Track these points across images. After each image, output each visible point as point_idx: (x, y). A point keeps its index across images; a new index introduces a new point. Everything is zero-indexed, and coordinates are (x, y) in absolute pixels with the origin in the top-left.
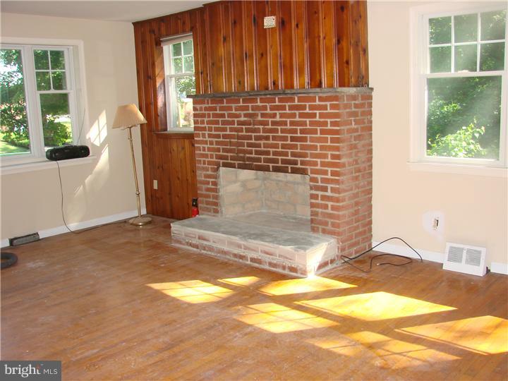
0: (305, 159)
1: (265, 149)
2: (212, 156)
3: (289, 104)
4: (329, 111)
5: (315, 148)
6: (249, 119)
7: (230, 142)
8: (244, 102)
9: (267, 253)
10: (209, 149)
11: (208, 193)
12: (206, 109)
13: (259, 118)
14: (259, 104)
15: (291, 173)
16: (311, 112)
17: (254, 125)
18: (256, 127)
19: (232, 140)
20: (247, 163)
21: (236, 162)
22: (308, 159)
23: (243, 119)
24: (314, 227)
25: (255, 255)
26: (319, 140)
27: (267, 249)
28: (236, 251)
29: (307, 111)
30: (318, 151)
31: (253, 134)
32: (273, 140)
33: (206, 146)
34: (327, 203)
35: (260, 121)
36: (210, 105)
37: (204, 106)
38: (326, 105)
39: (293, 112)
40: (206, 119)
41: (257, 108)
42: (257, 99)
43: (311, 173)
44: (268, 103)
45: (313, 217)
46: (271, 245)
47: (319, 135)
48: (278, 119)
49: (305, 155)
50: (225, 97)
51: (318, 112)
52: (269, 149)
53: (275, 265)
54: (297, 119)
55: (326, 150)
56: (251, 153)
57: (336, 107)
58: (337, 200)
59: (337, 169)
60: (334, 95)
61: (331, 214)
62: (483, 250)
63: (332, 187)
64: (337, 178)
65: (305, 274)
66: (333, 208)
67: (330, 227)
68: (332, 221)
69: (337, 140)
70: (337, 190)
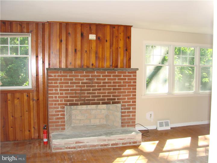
0: (119, 97)
1: (98, 95)
2: (61, 101)
3: (113, 74)
4: (132, 77)
5: (125, 92)
6: (89, 81)
7: (76, 92)
8: (86, 73)
9: (121, 139)
10: (59, 97)
11: (57, 120)
12: (58, 76)
13: (96, 81)
14: (96, 74)
15: (112, 104)
16: (124, 78)
17: (92, 84)
18: (93, 84)
19: (77, 92)
20: (86, 102)
21: (79, 102)
22: (121, 97)
23: (85, 81)
24: (123, 125)
25: (114, 142)
26: (127, 89)
27: (121, 138)
28: (102, 143)
29: (122, 77)
30: (127, 94)
31: (91, 88)
32: (103, 90)
33: (57, 96)
34: (130, 114)
35: (96, 82)
36: (62, 74)
37: (57, 74)
38: (131, 75)
39: (114, 78)
40: (58, 82)
41: (95, 76)
42: (95, 72)
43: (122, 103)
44: (101, 74)
45: (122, 121)
46: (124, 135)
47: (127, 87)
48: (106, 81)
49: (120, 96)
50: (73, 70)
51: (127, 78)
52: (100, 95)
53: (125, 143)
54: (117, 81)
55: (130, 93)
56: (89, 97)
57: (135, 76)
58: (135, 112)
59: (135, 100)
60: (135, 71)
61: (131, 118)
62: (169, 121)
63: (132, 108)
64: (135, 103)
65: (140, 143)
66: (133, 116)
67: (131, 124)
68: (132, 121)
69: (135, 89)
70: (135, 108)
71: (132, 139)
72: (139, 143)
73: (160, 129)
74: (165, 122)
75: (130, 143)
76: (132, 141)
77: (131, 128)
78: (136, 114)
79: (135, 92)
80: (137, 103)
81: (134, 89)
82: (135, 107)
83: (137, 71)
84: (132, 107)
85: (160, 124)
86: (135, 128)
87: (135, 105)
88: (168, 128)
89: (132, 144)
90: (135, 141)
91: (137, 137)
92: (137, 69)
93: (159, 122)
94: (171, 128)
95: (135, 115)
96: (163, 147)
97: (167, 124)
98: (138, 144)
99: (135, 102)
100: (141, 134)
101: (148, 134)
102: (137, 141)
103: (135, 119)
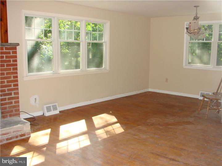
4: (11, 55)
5: (3, 74)
24: (4, 116)
26: (5, 70)
30: (5, 76)
34: (11, 101)
38: (10, 52)
45: (2, 111)
47: (5, 67)
51: (4, 55)
53: (11, 139)
55: (10, 75)
57: (16, 53)
58: (18, 98)
59: (17, 83)
60: (14, 47)
61: (14, 106)
62: (57, 104)
63: (14, 93)
64: (17, 87)
65: (30, 134)
66: (15, 102)
67: (14, 112)
68: (15, 109)
69: (16, 69)
70: (18, 93)
71: (18, 131)
72: (28, 135)
73: (47, 114)
74: (52, 106)
75: (17, 137)
76: (20, 133)
77: (15, 119)
78: (20, 100)
79: (17, 73)
80: (19, 87)
81: (14, 69)
82: (17, 91)
83: (17, 47)
84: (14, 91)
85: (47, 109)
86: (20, 117)
87: (17, 89)
88: (57, 112)
89: (19, 138)
90: (22, 133)
91: (25, 128)
92: (18, 44)
93: (46, 107)
94: (60, 112)
95: (18, 102)
96: (58, 136)
97: (55, 108)
98: (26, 136)
99: (17, 85)
100: (29, 123)
101: (35, 122)
102: (25, 132)
103: (19, 106)
